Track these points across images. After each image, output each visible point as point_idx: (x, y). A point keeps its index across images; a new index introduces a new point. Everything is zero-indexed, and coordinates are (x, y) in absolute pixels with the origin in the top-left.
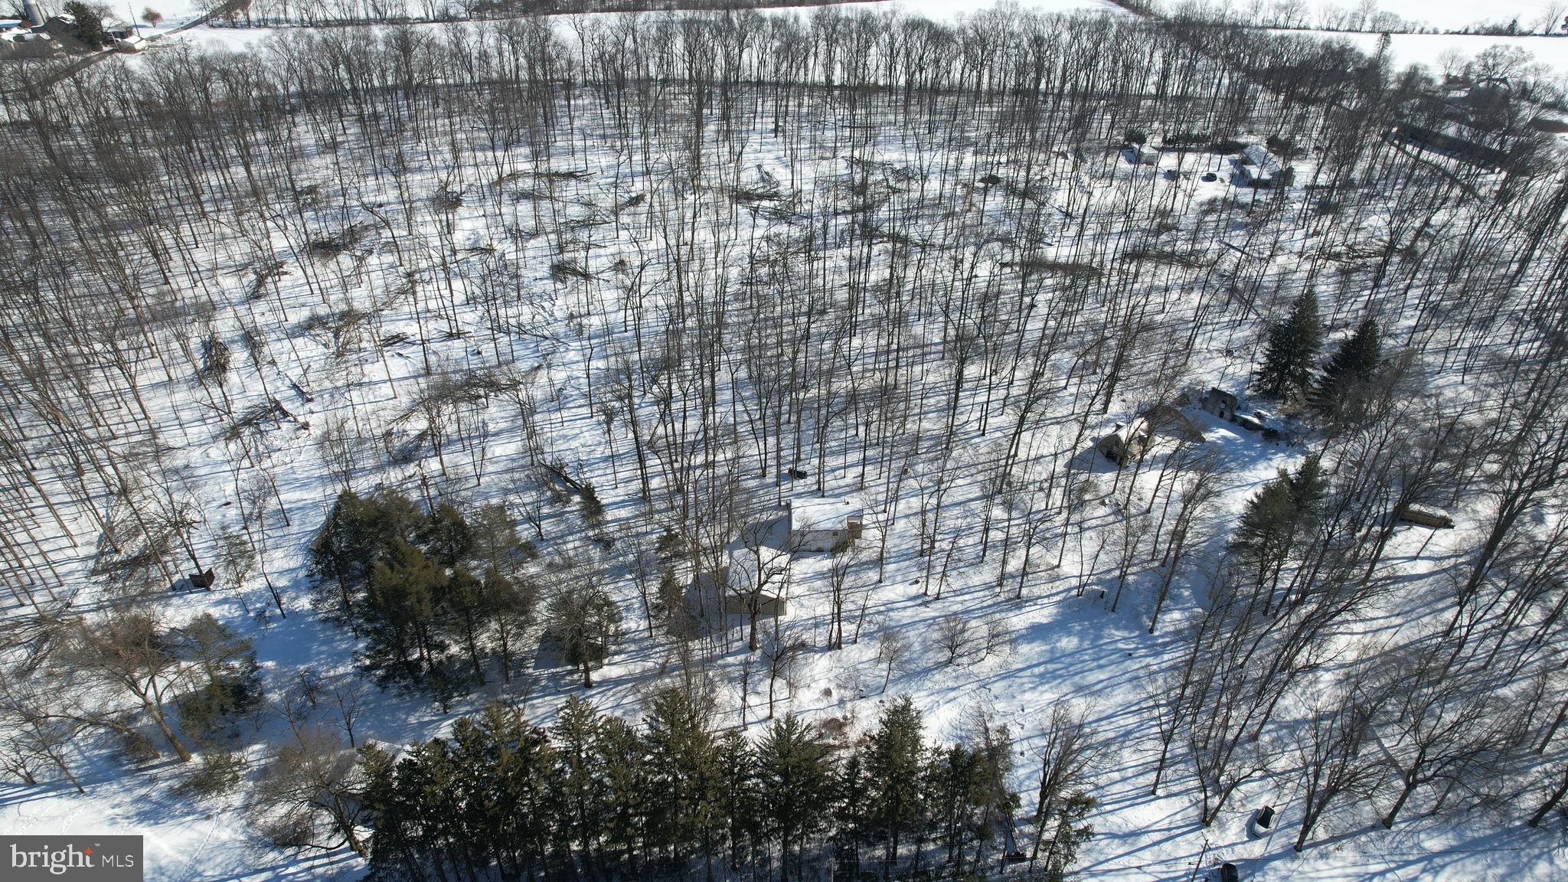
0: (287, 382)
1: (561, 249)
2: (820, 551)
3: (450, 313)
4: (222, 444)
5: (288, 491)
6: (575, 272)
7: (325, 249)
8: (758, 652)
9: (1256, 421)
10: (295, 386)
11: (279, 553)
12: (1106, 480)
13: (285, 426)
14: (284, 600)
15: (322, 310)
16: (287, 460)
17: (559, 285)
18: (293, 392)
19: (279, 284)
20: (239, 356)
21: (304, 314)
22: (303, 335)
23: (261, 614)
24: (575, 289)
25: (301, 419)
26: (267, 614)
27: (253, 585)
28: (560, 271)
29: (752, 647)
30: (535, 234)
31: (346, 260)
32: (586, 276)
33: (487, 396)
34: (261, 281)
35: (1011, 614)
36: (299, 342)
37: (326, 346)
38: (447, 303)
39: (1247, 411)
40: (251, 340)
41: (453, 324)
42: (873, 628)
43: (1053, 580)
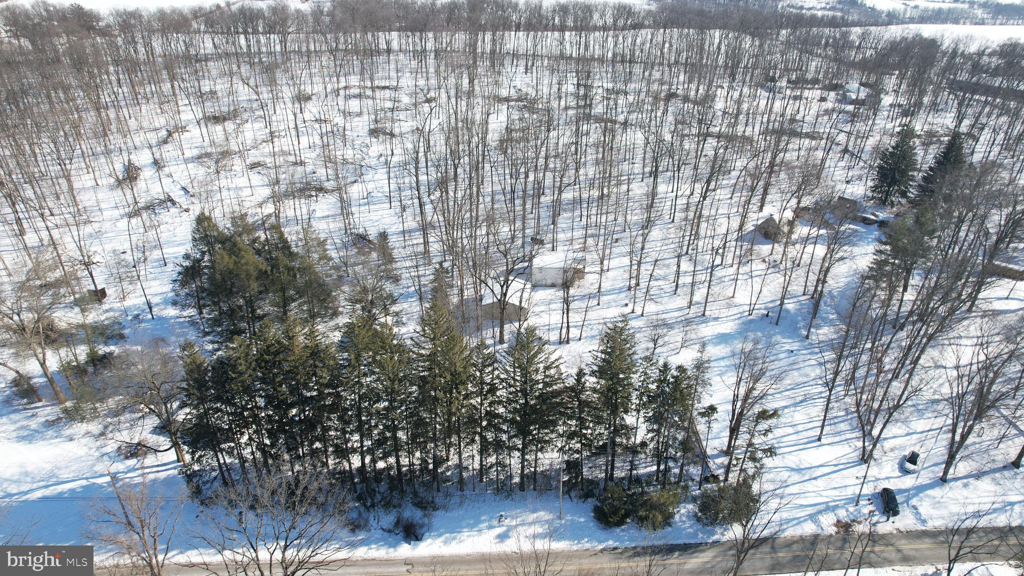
0: (179, 187)
1: (376, 121)
2: (553, 286)
3: (297, 152)
4: (126, 220)
5: (169, 247)
6: (385, 133)
7: (217, 119)
8: (505, 346)
9: (872, 217)
10: (184, 189)
11: (157, 283)
12: (765, 249)
13: (173, 210)
14: (155, 310)
15: (209, 150)
16: (172, 229)
17: (374, 140)
18: (182, 192)
19: (182, 137)
20: (148, 173)
21: (196, 152)
22: (193, 162)
23: (136, 317)
24: (384, 141)
25: (185, 207)
26: (141, 317)
27: (135, 300)
28: (374, 133)
29: (501, 341)
30: (360, 114)
31: (230, 126)
32: (392, 135)
33: (316, 196)
34: (170, 134)
35: (700, 326)
36: (190, 165)
37: (209, 167)
38: (296, 148)
39: (864, 212)
40: (157, 164)
41: (298, 158)
42: (595, 332)
43: (729, 306)
